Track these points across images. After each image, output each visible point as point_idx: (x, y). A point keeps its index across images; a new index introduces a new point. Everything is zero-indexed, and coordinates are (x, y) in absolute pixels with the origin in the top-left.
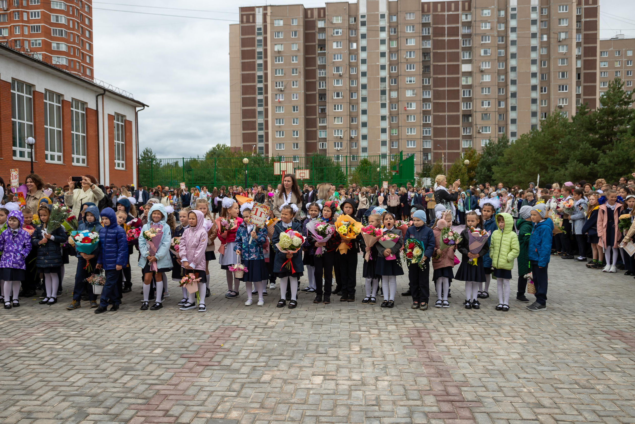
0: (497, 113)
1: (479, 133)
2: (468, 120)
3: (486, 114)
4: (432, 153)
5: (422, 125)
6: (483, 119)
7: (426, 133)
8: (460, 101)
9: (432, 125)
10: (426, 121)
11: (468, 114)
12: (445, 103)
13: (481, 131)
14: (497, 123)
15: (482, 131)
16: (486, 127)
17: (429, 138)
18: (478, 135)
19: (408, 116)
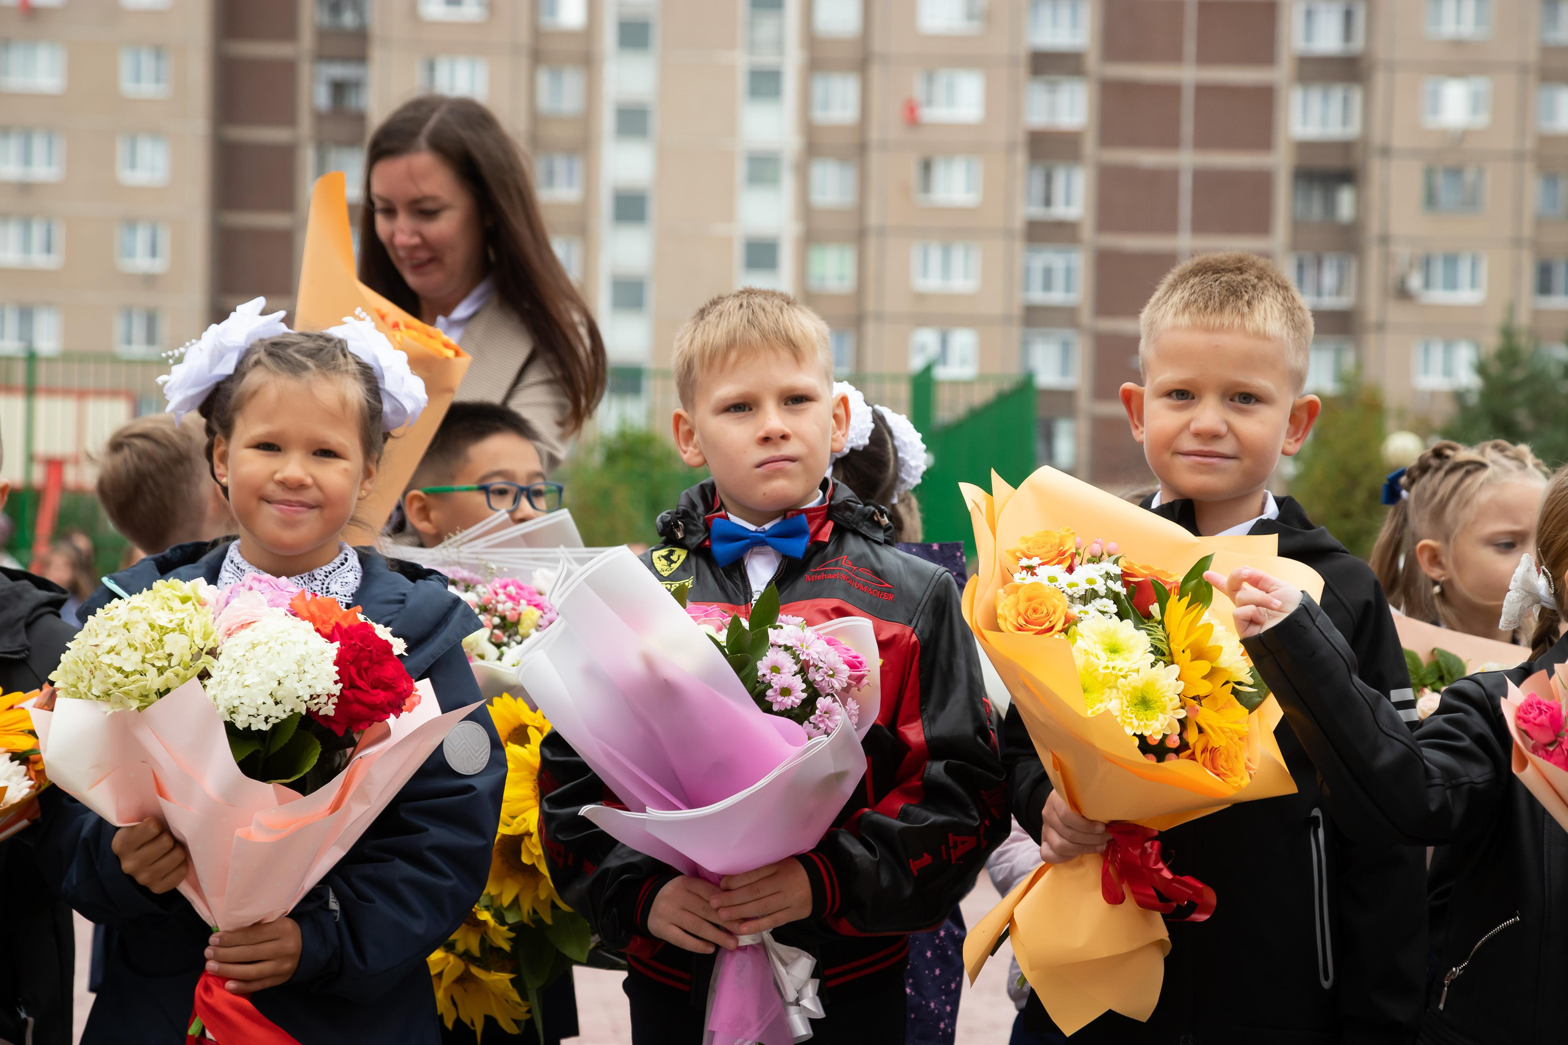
0: (1529, 167)
1: (1403, 293)
2: (1330, 205)
3: (1455, 172)
4: (1083, 426)
5: (1018, 224)
6: (1431, 199)
7: (1047, 286)
8: (1281, 74)
9: (1087, 232)
10: (1048, 201)
11: (1333, 162)
12: (1173, 91)
13: (1415, 282)
14: (1527, 231)
15: (1427, 284)
16: (1451, 260)
17: (1063, 317)
18: (1397, 313)
19: (927, 167)
